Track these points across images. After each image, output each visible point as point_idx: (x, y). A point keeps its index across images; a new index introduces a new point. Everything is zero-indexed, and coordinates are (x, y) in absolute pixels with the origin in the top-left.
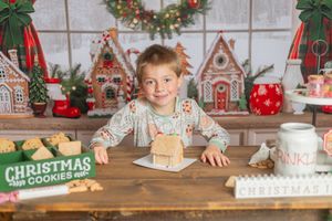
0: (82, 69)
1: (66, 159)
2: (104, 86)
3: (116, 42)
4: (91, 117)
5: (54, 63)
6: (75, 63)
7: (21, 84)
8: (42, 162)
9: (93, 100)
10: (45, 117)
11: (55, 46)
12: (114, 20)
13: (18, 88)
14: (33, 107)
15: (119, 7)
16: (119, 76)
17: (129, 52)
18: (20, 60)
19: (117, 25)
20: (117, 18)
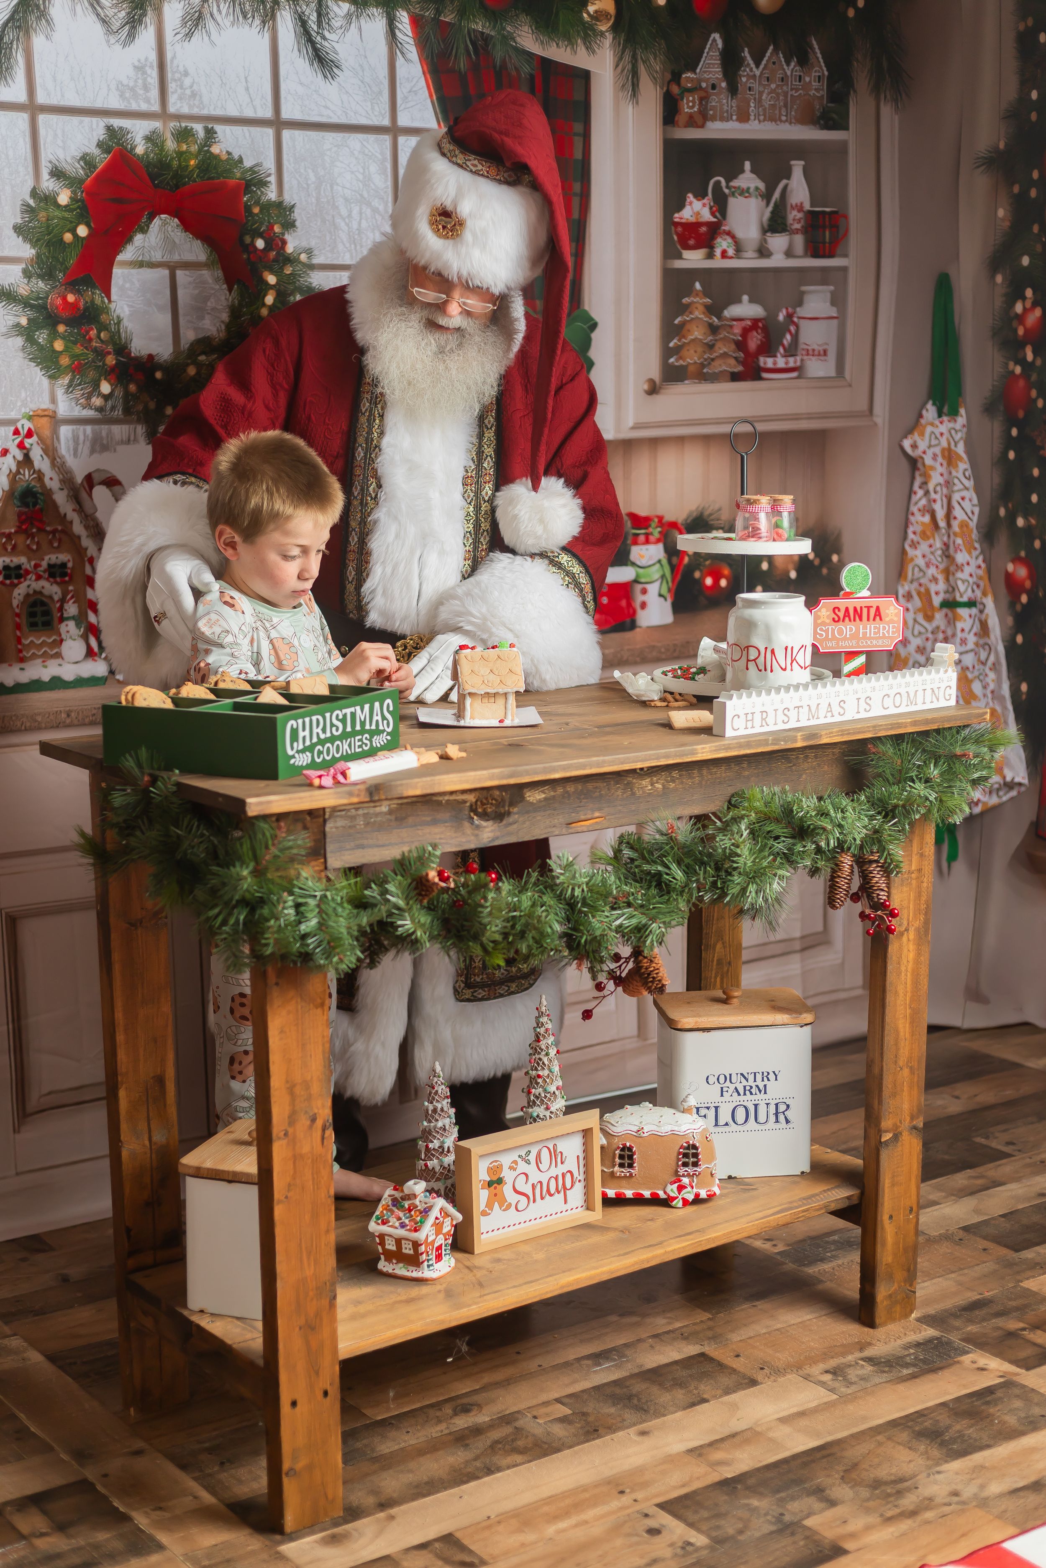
2: (20, 592)
3: (51, 452)
12: (45, 382)
15: (59, 345)
16: (63, 557)
17: (89, 478)
19: (53, 400)
20: (52, 377)
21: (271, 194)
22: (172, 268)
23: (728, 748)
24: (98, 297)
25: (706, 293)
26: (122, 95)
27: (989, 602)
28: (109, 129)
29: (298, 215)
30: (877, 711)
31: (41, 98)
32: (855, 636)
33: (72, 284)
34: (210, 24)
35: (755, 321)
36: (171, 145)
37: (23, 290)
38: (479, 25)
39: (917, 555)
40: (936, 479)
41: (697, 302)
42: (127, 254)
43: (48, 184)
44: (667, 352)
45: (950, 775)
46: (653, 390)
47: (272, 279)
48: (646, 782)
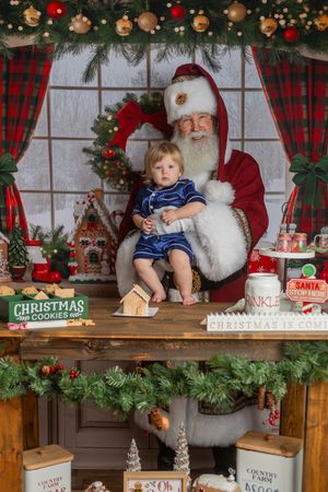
0: (65, 231)
1: (63, 300)
2: (88, 249)
3: (101, 203)
4: (72, 282)
5: (36, 224)
6: (58, 223)
8: (43, 301)
9: (75, 264)
10: (23, 281)
11: (37, 207)
12: (100, 180)
14: (11, 270)
15: (105, 167)
16: (103, 239)
17: (114, 213)
19: (102, 186)
20: (102, 178)
22: (149, 141)
24: (121, 151)
26: (133, 82)
28: (128, 94)
31: (103, 85)
32: (307, 295)
33: (111, 147)
34: (168, 56)
36: (151, 99)
37: (93, 149)
38: (283, 49)
42: (133, 136)
43: (104, 113)
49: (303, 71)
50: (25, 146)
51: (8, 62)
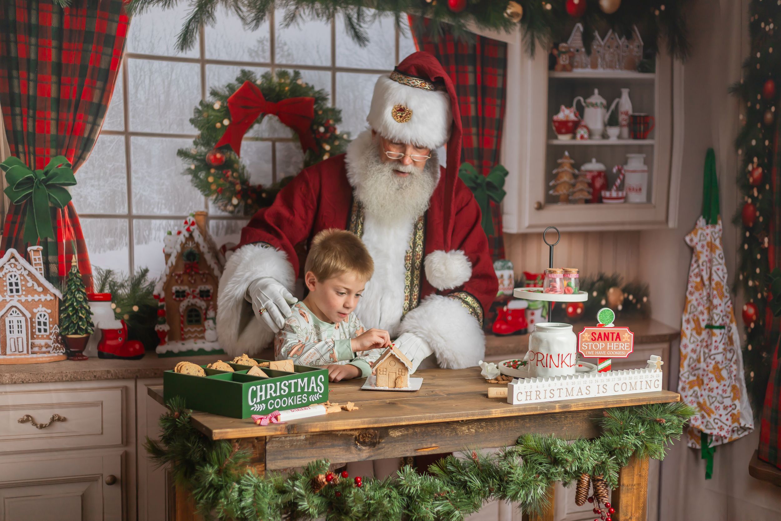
0: (150, 277)
2: (184, 304)
3: (204, 233)
4: (161, 356)
5: (105, 268)
6: (139, 264)
7: (46, 304)
9: (165, 327)
10: (84, 359)
11: (108, 240)
12: (203, 198)
13: (40, 310)
14: (64, 342)
15: (211, 179)
16: (208, 287)
17: (224, 247)
18: (46, 263)
19: (207, 207)
20: (207, 196)
21: (329, 105)
22: (274, 141)
23: (512, 411)
24: (233, 155)
25: (571, 157)
26: (250, 55)
27: (734, 326)
28: (243, 72)
29: (343, 115)
30: (610, 393)
31: (208, 56)
32: (605, 349)
33: (220, 148)
34: (299, 20)
35: (599, 174)
36: (275, 79)
37: (193, 151)
38: (446, 20)
39: (693, 299)
40: (703, 258)
41: (566, 162)
42: (250, 134)
43: (209, 98)
44: (548, 188)
45: (652, 433)
46: (540, 207)
47: (327, 147)
48: (464, 428)
49: (470, 51)
50: (88, 144)
51: (61, 11)
